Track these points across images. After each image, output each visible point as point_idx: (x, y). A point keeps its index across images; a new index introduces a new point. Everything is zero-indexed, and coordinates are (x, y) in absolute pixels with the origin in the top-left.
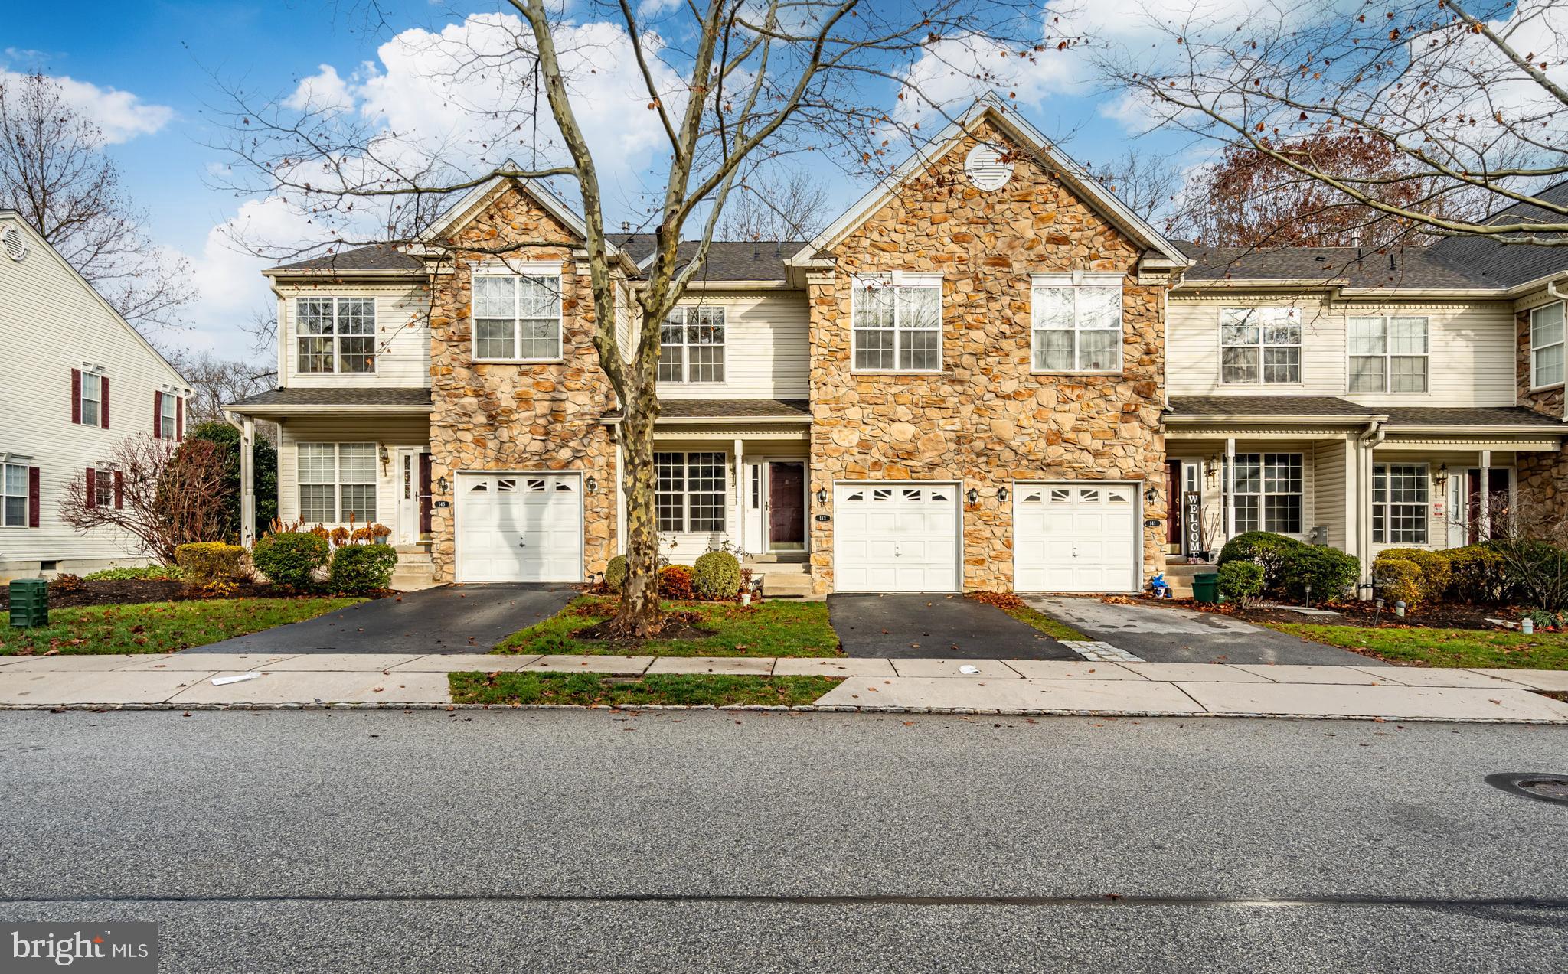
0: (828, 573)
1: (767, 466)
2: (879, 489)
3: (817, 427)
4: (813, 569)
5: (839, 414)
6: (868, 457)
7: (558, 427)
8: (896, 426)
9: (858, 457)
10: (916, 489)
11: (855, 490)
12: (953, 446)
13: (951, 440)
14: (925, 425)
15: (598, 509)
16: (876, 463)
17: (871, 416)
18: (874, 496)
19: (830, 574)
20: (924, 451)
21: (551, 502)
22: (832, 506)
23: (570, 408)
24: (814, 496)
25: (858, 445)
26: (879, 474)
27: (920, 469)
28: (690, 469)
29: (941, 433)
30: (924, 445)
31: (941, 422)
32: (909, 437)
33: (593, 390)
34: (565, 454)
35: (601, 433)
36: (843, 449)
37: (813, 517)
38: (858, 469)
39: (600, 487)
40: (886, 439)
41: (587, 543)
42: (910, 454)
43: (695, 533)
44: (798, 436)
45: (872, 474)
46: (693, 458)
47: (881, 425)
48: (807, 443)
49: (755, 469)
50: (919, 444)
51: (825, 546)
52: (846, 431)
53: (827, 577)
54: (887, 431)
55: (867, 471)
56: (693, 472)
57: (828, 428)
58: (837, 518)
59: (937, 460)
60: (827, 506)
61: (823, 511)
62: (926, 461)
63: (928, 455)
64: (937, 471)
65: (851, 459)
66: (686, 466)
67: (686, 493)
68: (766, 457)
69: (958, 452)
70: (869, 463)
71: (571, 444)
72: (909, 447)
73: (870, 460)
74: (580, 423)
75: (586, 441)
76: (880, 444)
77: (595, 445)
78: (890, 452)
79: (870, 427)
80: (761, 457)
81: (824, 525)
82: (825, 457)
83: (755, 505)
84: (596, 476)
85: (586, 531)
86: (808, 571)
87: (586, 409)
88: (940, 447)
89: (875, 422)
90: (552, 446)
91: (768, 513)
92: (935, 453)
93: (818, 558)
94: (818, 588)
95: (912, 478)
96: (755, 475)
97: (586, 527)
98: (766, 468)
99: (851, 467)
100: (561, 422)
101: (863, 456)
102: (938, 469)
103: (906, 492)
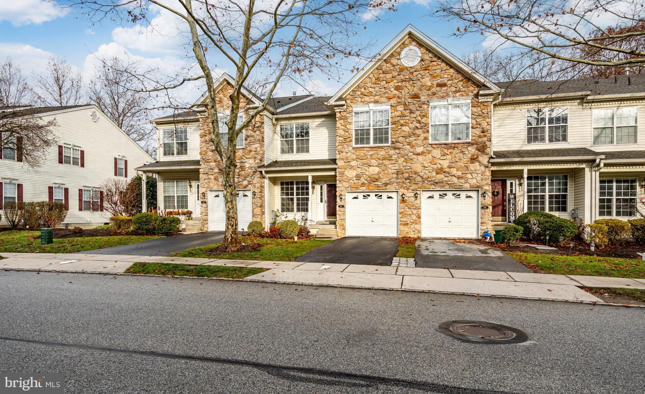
0: (343, 229)
1: (325, 185)
2: (365, 194)
3: (339, 169)
4: (337, 227)
5: (348, 164)
6: (360, 181)
7: (243, 172)
8: (371, 168)
9: (356, 181)
10: (380, 194)
11: (355, 195)
12: (395, 176)
13: (394, 173)
14: (383, 167)
15: (257, 204)
16: (363, 184)
17: (361, 164)
18: (362, 197)
19: (344, 229)
20: (383, 178)
21: (241, 201)
22: (345, 201)
23: (247, 165)
24: (338, 198)
25: (356, 176)
26: (364, 188)
27: (381, 186)
28: (296, 187)
29: (390, 170)
30: (383, 175)
31: (390, 166)
32: (377, 172)
33: (255, 158)
34: (245, 183)
35: (258, 175)
36: (349, 178)
37: (337, 206)
38: (355, 186)
39: (258, 195)
40: (367, 173)
41: (253, 216)
42: (377, 179)
43: (299, 212)
44: (333, 173)
45: (361, 188)
46: (297, 183)
47: (365, 168)
48: (335, 176)
49: (321, 187)
50: (381, 175)
51: (342, 218)
52: (351, 171)
53: (343, 230)
54: (367, 170)
55: (359, 187)
56: (298, 189)
57: (343, 170)
58: (347, 206)
59: (388, 182)
60: (343, 201)
61: (341, 204)
62: (384, 182)
63: (384, 180)
64: (388, 186)
65: (353, 182)
67: (295, 197)
68: (325, 182)
69: (397, 178)
70: (360, 184)
71: (247, 179)
72: (376, 177)
73: (360, 182)
74: (251, 171)
75: (252, 178)
76: (364, 176)
77: (256, 179)
78: (369, 179)
79: (360, 169)
80: (323, 182)
81: (342, 209)
82: (342, 182)
83: (321, 201)
84: (256, 191)
85: (253, 212)
87: (253, 165)
88: (389, 176)
89: (362, 167)
90: (240, 180)
91: (326, 205)
92: (388, 179)
93: (339, 222)
94: (339, 235)
95: (378, 190)
96: (321, 189)
97: (253, 210)
98: (325, 187)
99: (352, 185)
100: (244, 171)
101: (357, 181)
102: (389, 186)
103: (376, 195)
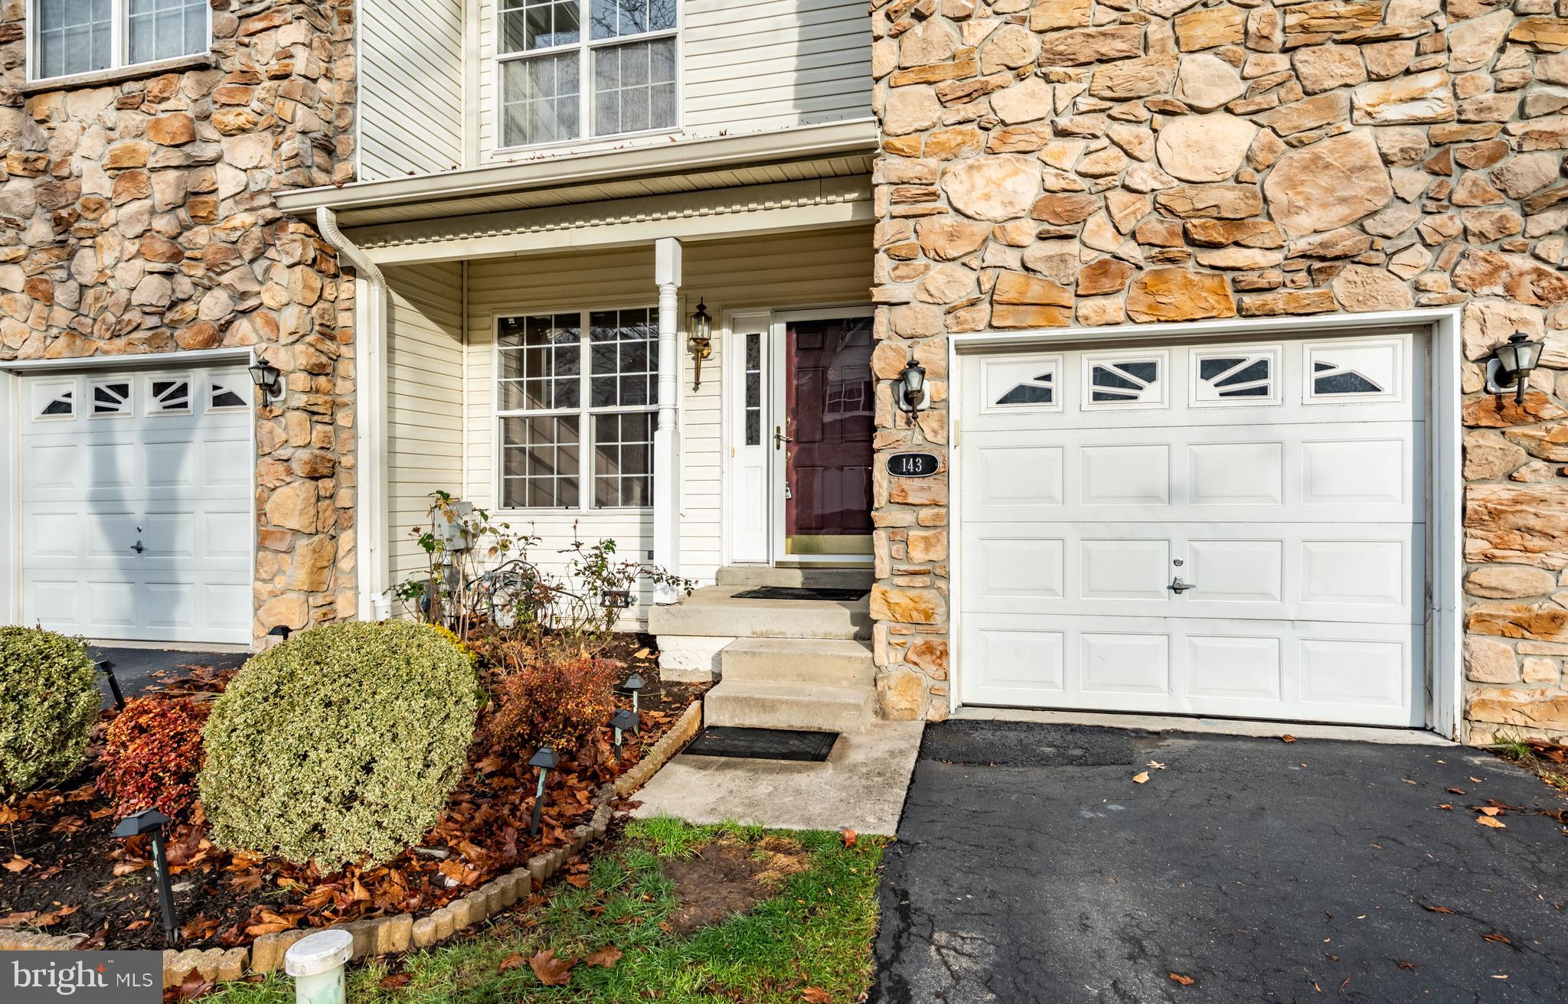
0: (929, 649)
1: (779, 330)
2: (1108, 360)
3: (894, 161)
4: (880, 632)
5: (970, 110)
6: (1073, 247)
7: (201, 235)
8: (1174, 130)
9: (1037, 252)
10: (1251, 353)
11: (1023, 370)
12: (1414, 181)
13: (1410, 158)
14: (1296, 115)
15: (284, 453)
16: (1100, 270)
17: (1085, 103)
18: (1089, 387)
19: (937, 653)
20: (1292, 210)
21: (199, 436)
22: (944, 422)
23: (227, 180)
24: (883, 392)
25: (1036, 212)
26: (1114, 306)
27: (1275, 277)
28: (595, 350)
29: (1365, 135)
30: (1291, 183)
31: (1366, 95)
32: (1233, 162)
33: (278, 128)
34: (213, 306)
35: (293, 243)
36: (982, 229)
37: (881, 461)
38: (1035, 291)
39: (295, 386)
40: (1142, 177)
41: (261, 546)
42: (1234, 223)
43: (605, 510)
44: (839, 210)
45: (1087, 307)
46: (602, 321)
47: (1121, 132)
48: (863, 231)
49: (753, 341)
50: (1272, 185)
51: (918, 554)
52: (993, 168)
53: (926, 662)
54: (1144, 151)
55: (1067, 297)
56: (603, 359)
57: (933, 162)
58: (958, 463)
59: (1347, 239)
60: (928, 423)
61: (911, 441)
62: (1302, 245)
63: (1305, 221)
64: (1343, 283)
65: (1012, 258)
66: (586, 345)
67: (586, 411)
68: (777, 312)
69: (1436, 202)
70: (1076, 269)
71: (225, 279)
72: (1230, 200)
73: (1078, 256)
74: (248, 219)
75: (259, 267)
76: (1117, 198)
77: (280, 274)
78: (1157, 229)
79: (1079, 145)
80: (766, 313)
81: (915, 488)
82: (921, 261)
83: (753, 438)
84: (280, 358)
85: (261, 514)
86: (865, 637)
87: (259, 180)
88: (1360, 186)
89: (1097, 124)
90: (184, 286)
91: (781, 457)
92: (1343, 211)
93: (895, 596)
94: (895, 700)
95: (1242, 312)
96: (753, 357)
97: (260, 501)
98: (776, 338)
99: (1010, 285)
100: (208, 221)
101: (1053, 248)
102: (1349, 271)
103: (1209, 368)
